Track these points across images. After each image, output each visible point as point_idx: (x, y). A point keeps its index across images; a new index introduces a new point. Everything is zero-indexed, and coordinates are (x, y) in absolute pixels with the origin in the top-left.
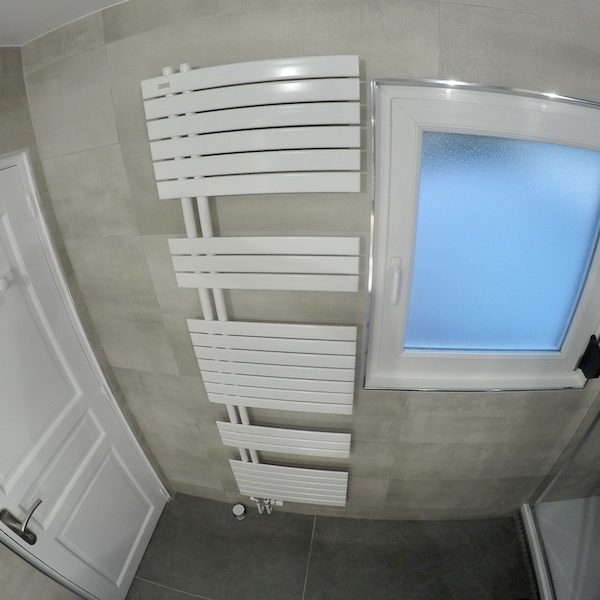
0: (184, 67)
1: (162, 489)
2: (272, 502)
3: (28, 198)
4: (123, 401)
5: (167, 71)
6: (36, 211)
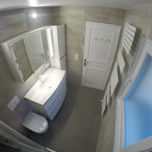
1: (104, 88)
3: (118, 33)
6: (118, 35)
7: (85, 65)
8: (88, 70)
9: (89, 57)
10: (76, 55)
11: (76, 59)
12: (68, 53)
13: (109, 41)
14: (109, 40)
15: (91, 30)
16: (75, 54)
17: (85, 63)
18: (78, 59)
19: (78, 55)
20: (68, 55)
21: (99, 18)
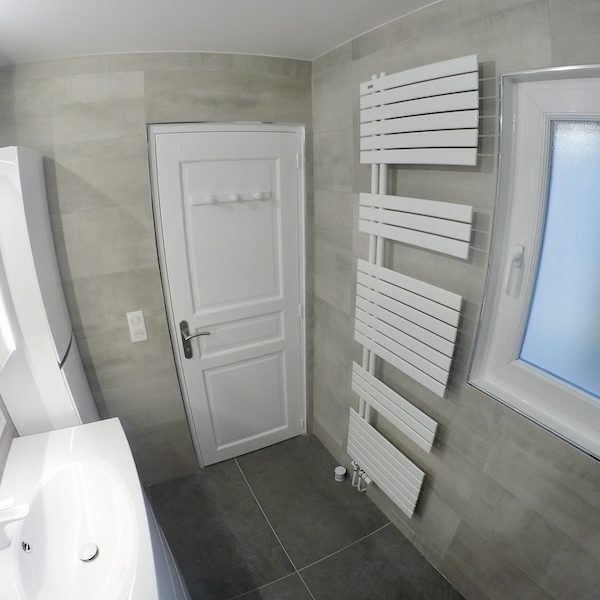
0: (382, 74)
1: (304, 419)
2: (364, 475)
3: (297, 155)
4: (310, 326)
5: (374, 77)
6: (300, 165)
7: (189, 355)
8: (208, 374)
9: (198, 304)
10: (130, 316)
11: (134, 339)
12: (86, 318)
13: (271, 196)
14: (268, 197)
15: (180, 164)
16: (122, 316)
17: (187, 344)
18: (145, 338)
19: (140, 313)
20: (86, 333)
21: (213, 102)
